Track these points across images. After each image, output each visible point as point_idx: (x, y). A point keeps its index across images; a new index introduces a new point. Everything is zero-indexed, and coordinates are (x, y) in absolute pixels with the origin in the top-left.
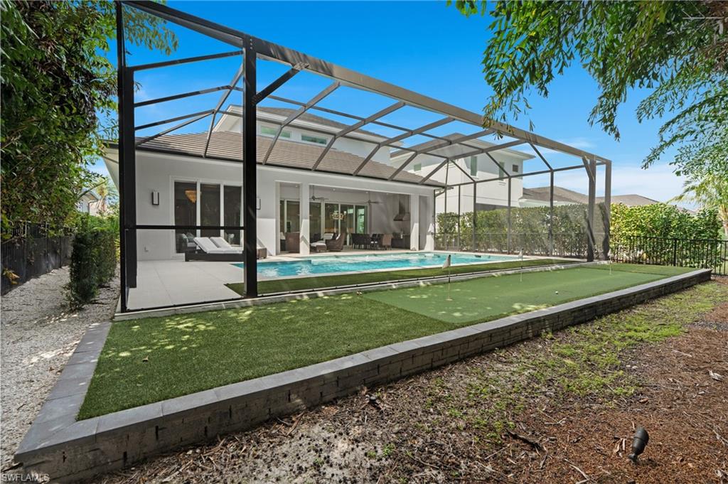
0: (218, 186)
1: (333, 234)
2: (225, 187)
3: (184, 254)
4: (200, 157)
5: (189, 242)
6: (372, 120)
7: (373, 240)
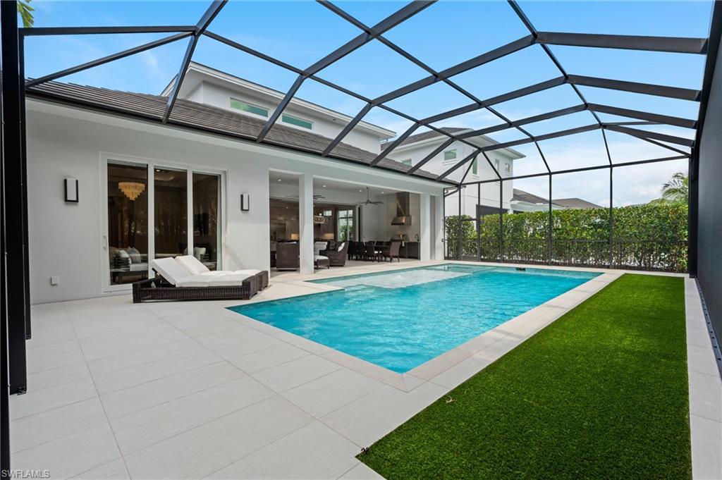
0: (184, 174)
1: (326, 243)
2: (195, 175)
3: (130, 286)
4: (156, 120)
5: (133, 263)
6: (379, 102)
7: (376, 250)
